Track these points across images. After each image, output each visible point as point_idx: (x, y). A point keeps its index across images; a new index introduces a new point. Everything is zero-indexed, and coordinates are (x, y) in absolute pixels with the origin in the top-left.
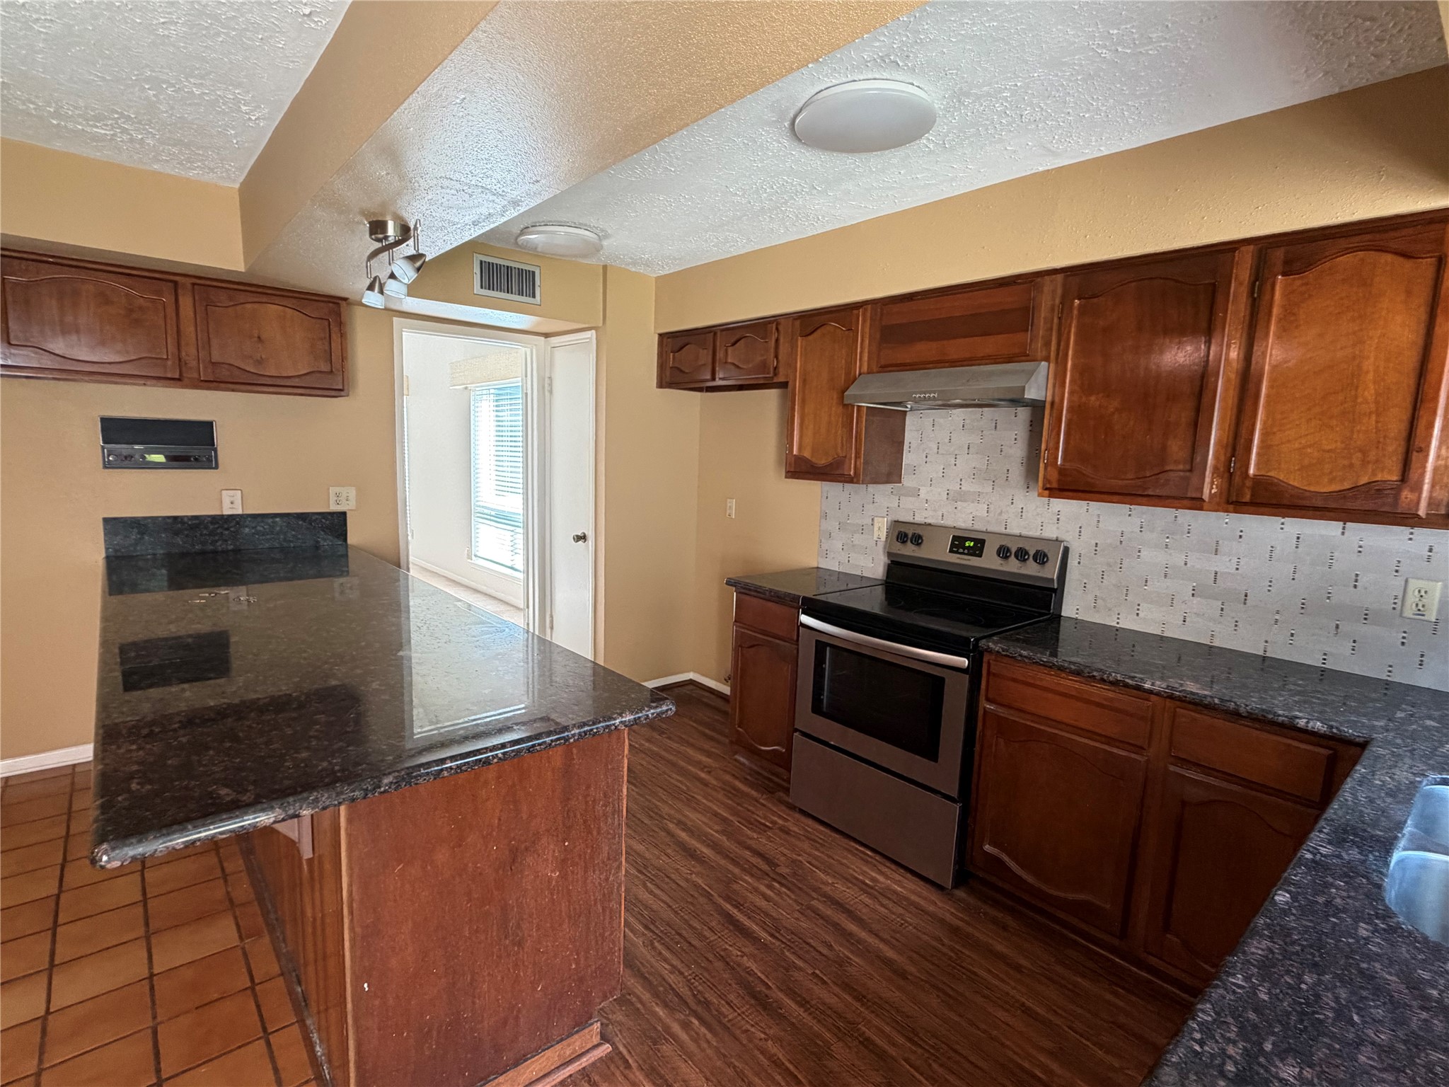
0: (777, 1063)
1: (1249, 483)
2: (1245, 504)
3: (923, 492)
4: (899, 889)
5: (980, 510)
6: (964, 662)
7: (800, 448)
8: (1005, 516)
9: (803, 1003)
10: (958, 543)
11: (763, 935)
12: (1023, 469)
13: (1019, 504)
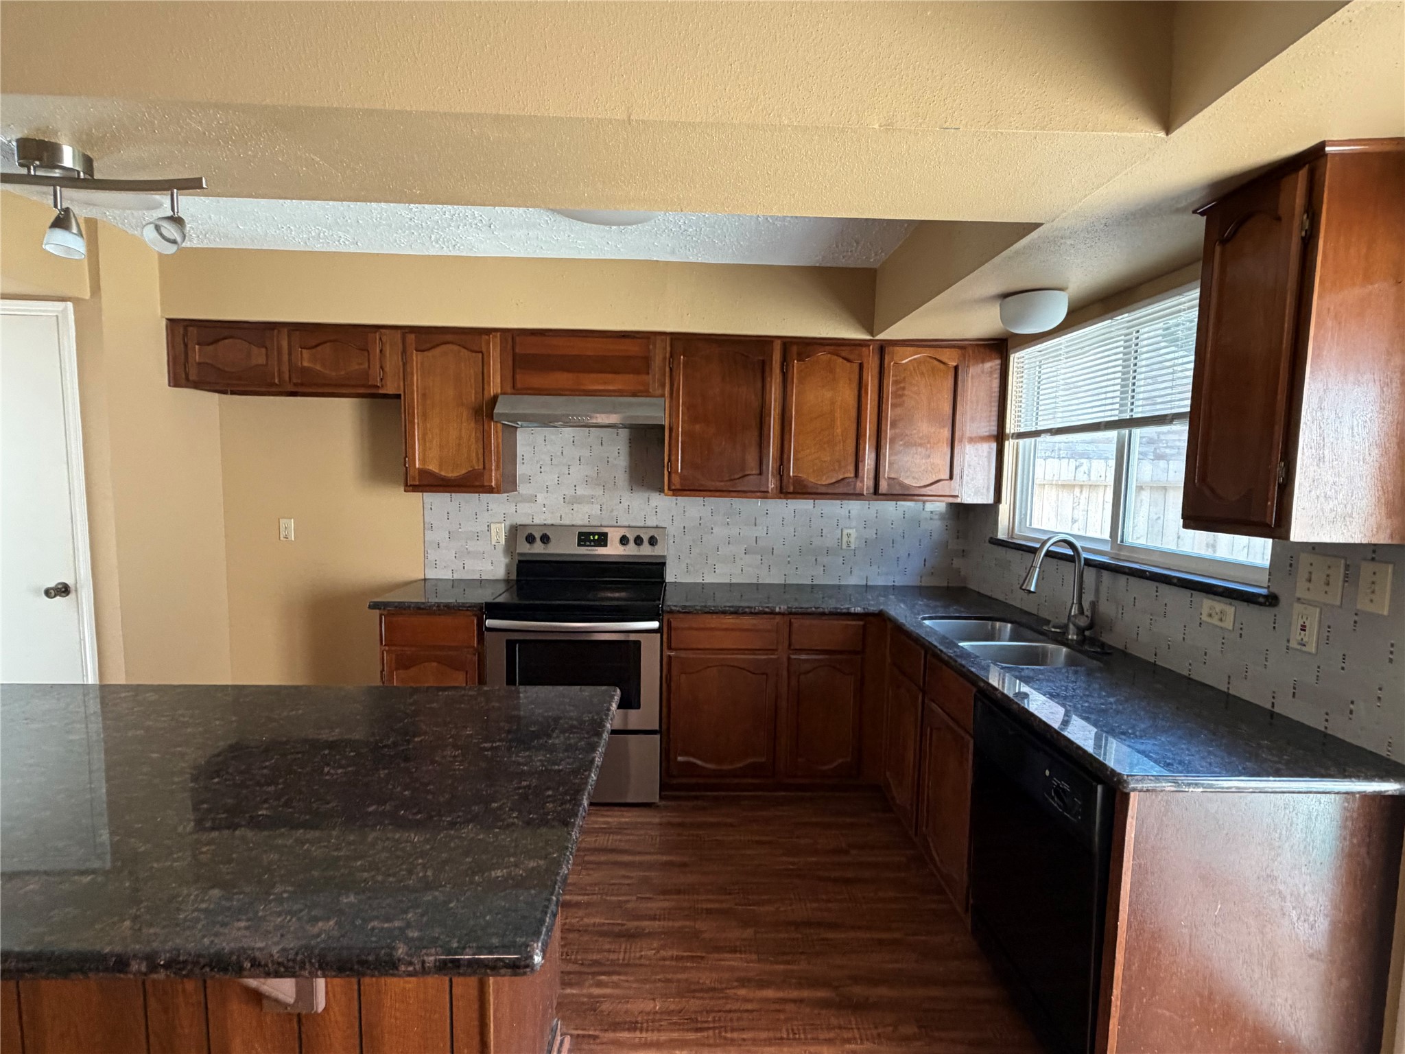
0: (679, 958)
1: (791, 481)
2: (790, 493)
3: (540, 498)
4: (627, 820)
5: (595, 510)
6: (654, 625)
7: (423, 460)
8: (615, 513)
9: (654, 918)
10: (585, 538)
11: (579, 898)
12: (627, 476)
13: (625, 503)
